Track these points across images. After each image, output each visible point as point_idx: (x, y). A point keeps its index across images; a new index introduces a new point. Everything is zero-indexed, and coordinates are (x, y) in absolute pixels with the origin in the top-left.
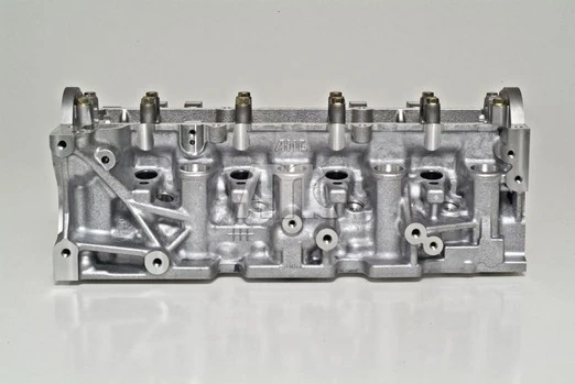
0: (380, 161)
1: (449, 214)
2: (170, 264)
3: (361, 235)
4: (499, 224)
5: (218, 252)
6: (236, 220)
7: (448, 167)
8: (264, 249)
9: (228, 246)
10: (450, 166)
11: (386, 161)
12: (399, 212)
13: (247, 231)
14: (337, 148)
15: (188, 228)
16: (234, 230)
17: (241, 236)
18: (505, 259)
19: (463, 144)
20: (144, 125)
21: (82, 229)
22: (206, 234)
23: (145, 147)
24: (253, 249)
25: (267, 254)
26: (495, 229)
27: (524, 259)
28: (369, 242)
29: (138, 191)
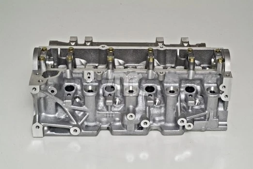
0: (168, 84)
1: (197, 107)
2: (81, 131)
3: (160, 115)
4: (217, 111)
5: (100, 122)
6: (108, 110)
7: (197, 85)
8: (119, 121)
9: (104, 119)
10: (198, 84)
11: (171, 85)
12: (176, 109)
13: (112, 114)
14: (150, 78)
15: (88, 114)
16: (107, 114)
17: (109, 116)
18: (219, 125)
19: (204, 78)
20: (68, 70)
21: (43, 114)
22: (95, 115)
23: (69, 77)
24: (115, 121)
25: (120, 123)
26: (215, 115)
27: (226, 125)
28: (162, 118)
29: (67, 101)
